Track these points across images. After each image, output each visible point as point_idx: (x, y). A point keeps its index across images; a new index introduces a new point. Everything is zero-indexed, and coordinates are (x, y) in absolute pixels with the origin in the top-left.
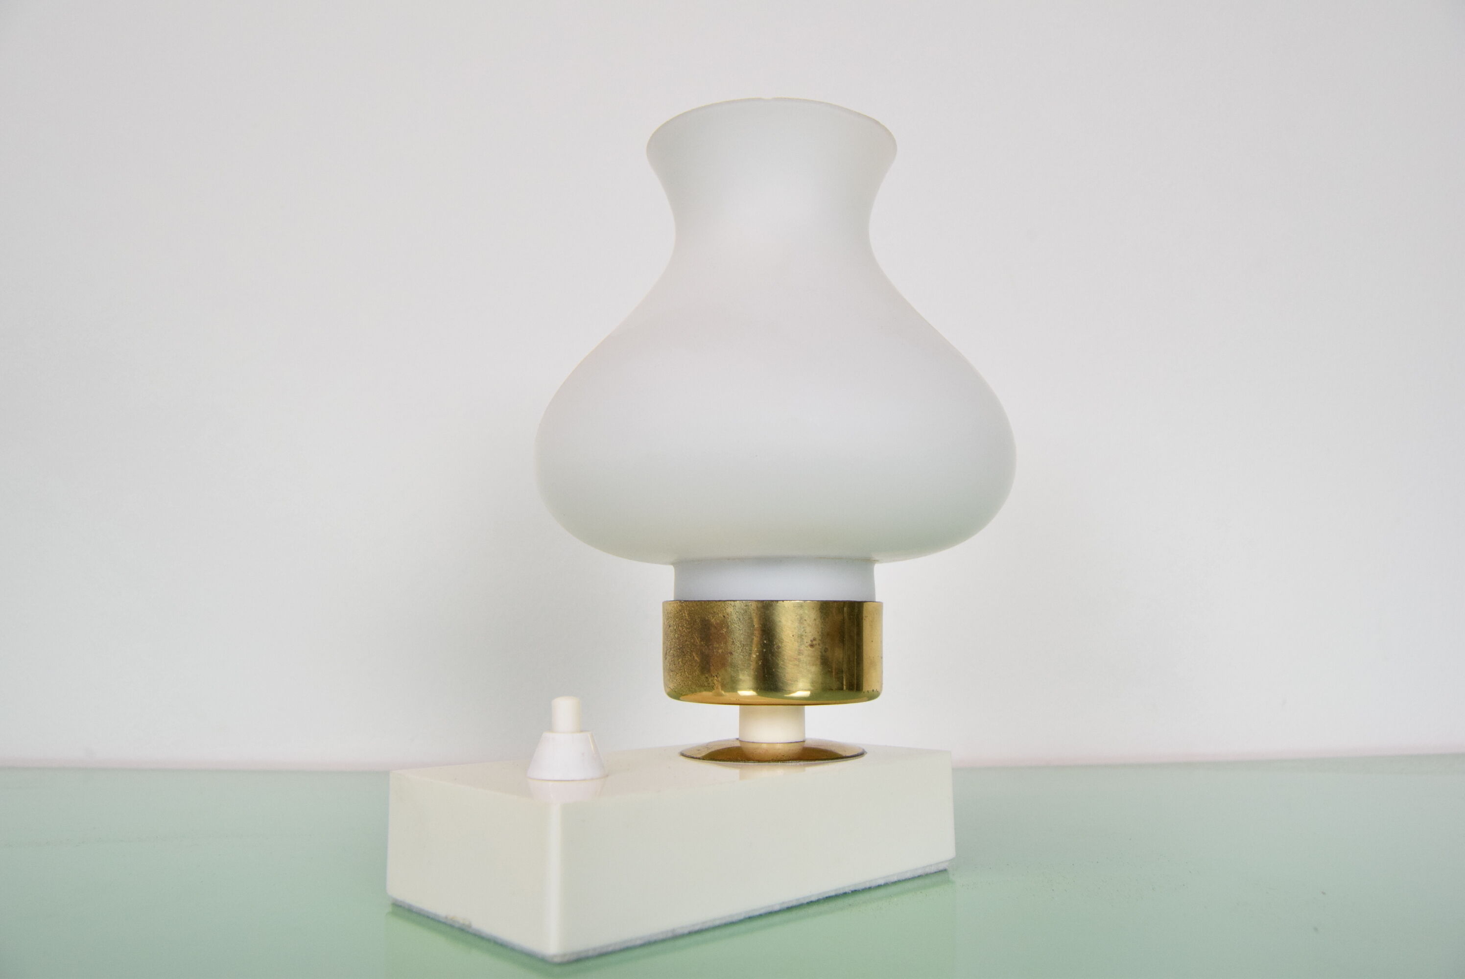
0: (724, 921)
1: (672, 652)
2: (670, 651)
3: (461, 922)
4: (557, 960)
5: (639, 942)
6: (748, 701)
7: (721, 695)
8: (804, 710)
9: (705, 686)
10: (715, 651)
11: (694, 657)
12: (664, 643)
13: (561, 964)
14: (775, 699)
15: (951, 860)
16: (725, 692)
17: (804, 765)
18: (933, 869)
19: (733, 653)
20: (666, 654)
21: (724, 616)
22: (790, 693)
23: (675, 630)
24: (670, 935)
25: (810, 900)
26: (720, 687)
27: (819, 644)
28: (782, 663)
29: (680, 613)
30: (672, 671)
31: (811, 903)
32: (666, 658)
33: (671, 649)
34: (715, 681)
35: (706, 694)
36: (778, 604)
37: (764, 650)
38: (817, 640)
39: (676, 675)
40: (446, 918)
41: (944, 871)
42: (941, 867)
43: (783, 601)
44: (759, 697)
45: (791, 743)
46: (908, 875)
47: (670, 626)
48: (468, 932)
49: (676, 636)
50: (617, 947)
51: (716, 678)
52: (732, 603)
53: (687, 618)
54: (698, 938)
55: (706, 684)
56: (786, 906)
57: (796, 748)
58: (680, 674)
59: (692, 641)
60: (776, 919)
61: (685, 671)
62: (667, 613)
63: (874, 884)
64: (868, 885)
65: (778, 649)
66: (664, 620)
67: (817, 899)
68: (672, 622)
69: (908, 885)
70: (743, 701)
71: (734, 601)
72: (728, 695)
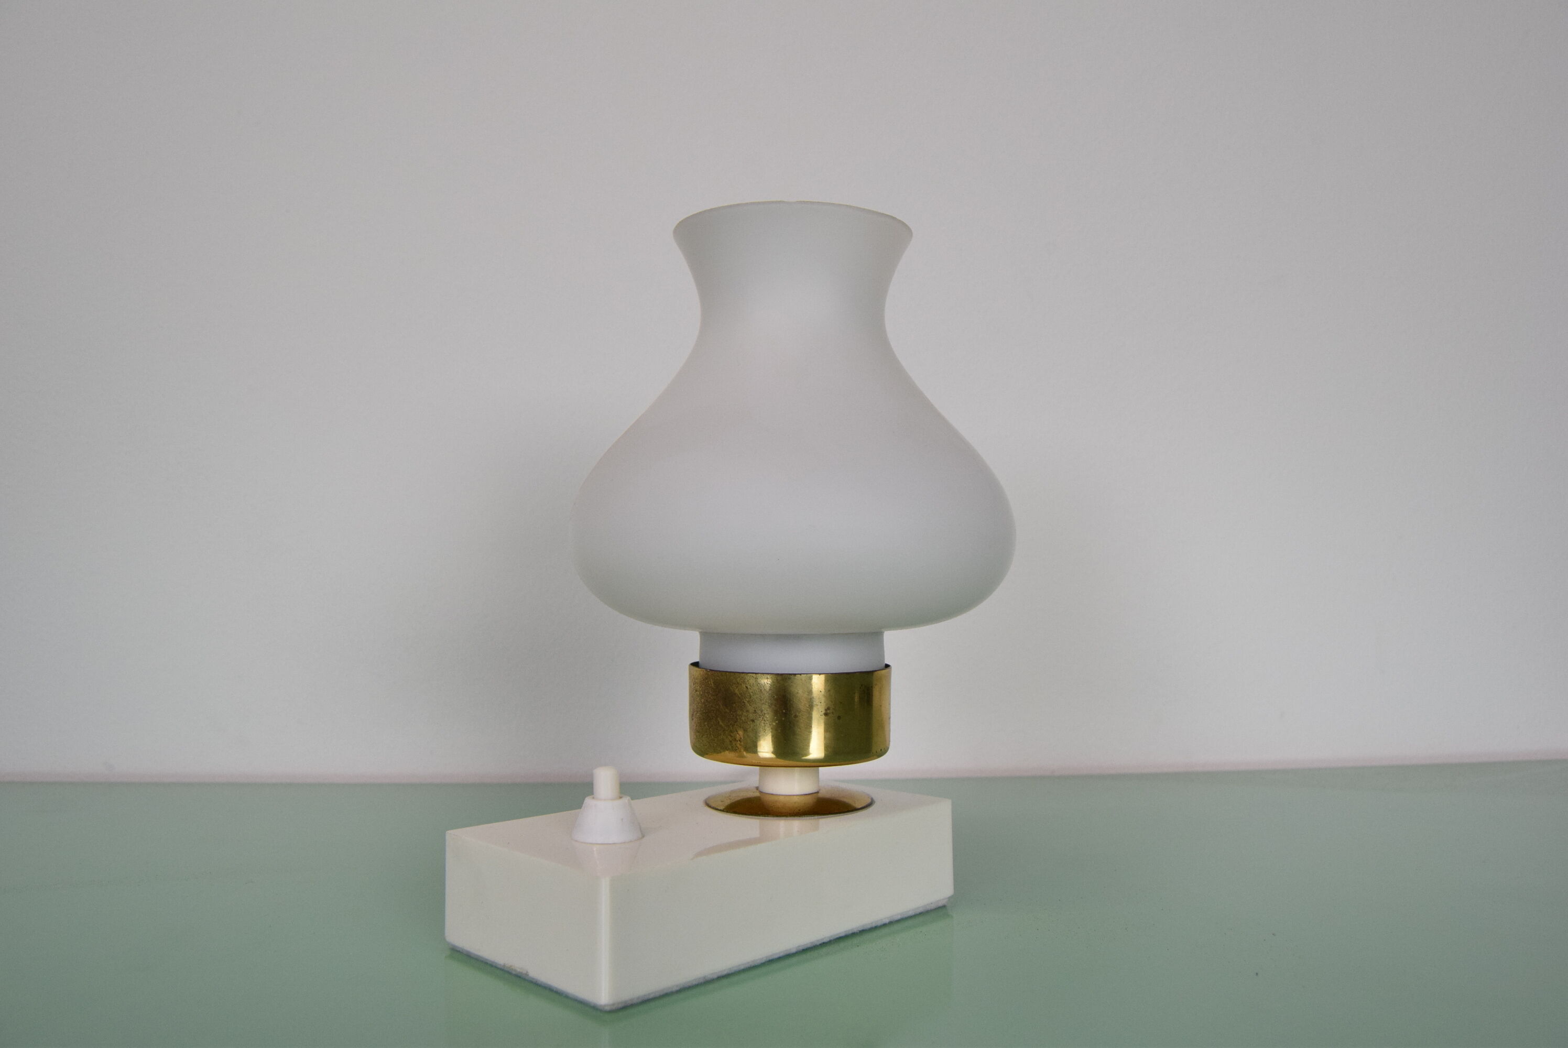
0: (748, 966)
1: (698, 714)
2: (696, 714)
3: (519, 970)
4: (608, 1008)
5: (675, 989)
6: (767, 763)
7: (743, 757)
8: (818, 770)
9: (729, 749)
10: (738, 717)
11: (719, 722)
12: (690, 705)
13: (612, 1012)
14: (791, 762)
15: (950, 898)
16: (746, 753)
17: (818, 818)
18: (933, 906)
19: (755, 721)
20: (693, 715)
21: (747, 687)
22: (803, 756)
23: (702, 695)
24: (702, 981)
25: (823, 941)
26: (742, 750)
27: (833, 713)
28: (799, 730)
29: (707, 681)
30: (698, 732)
31: (824, 944)
32: (693, 719)
33: (697, 712)
34: (738, 745)
35: (728, 754)
36: (796, 677)
37: (783, 719)
38: (831, 708)
39: (702, 736)
40: (504, 966)
41: (944, 907)
42: (940, 904)
43: (800, 674)
44: (778, 760)
45: (806, 794)
46: (911, 913)
47: (696, 691)
48: (525, 980)
49: (703, 701)
50: (657, 994)
51: (739, 742)
52: (754, 675)
53: (713, 685)
54: (725, 981)
55: (730, 747)
56: (801, 948)
57: (810, 800)
58: (706, 736)
59: (717, 707)
60: (794, 959)
61: (710, 735)
62: (694, 678)
63: (879, 924)
64: (874, 925)
65: (795, 718)
66: (690, 683)
67: (828, 940)
68: (699, 687)
69: (910, 922)
70: (763, 763)
71: (756, 673)
72: (749, 756)
